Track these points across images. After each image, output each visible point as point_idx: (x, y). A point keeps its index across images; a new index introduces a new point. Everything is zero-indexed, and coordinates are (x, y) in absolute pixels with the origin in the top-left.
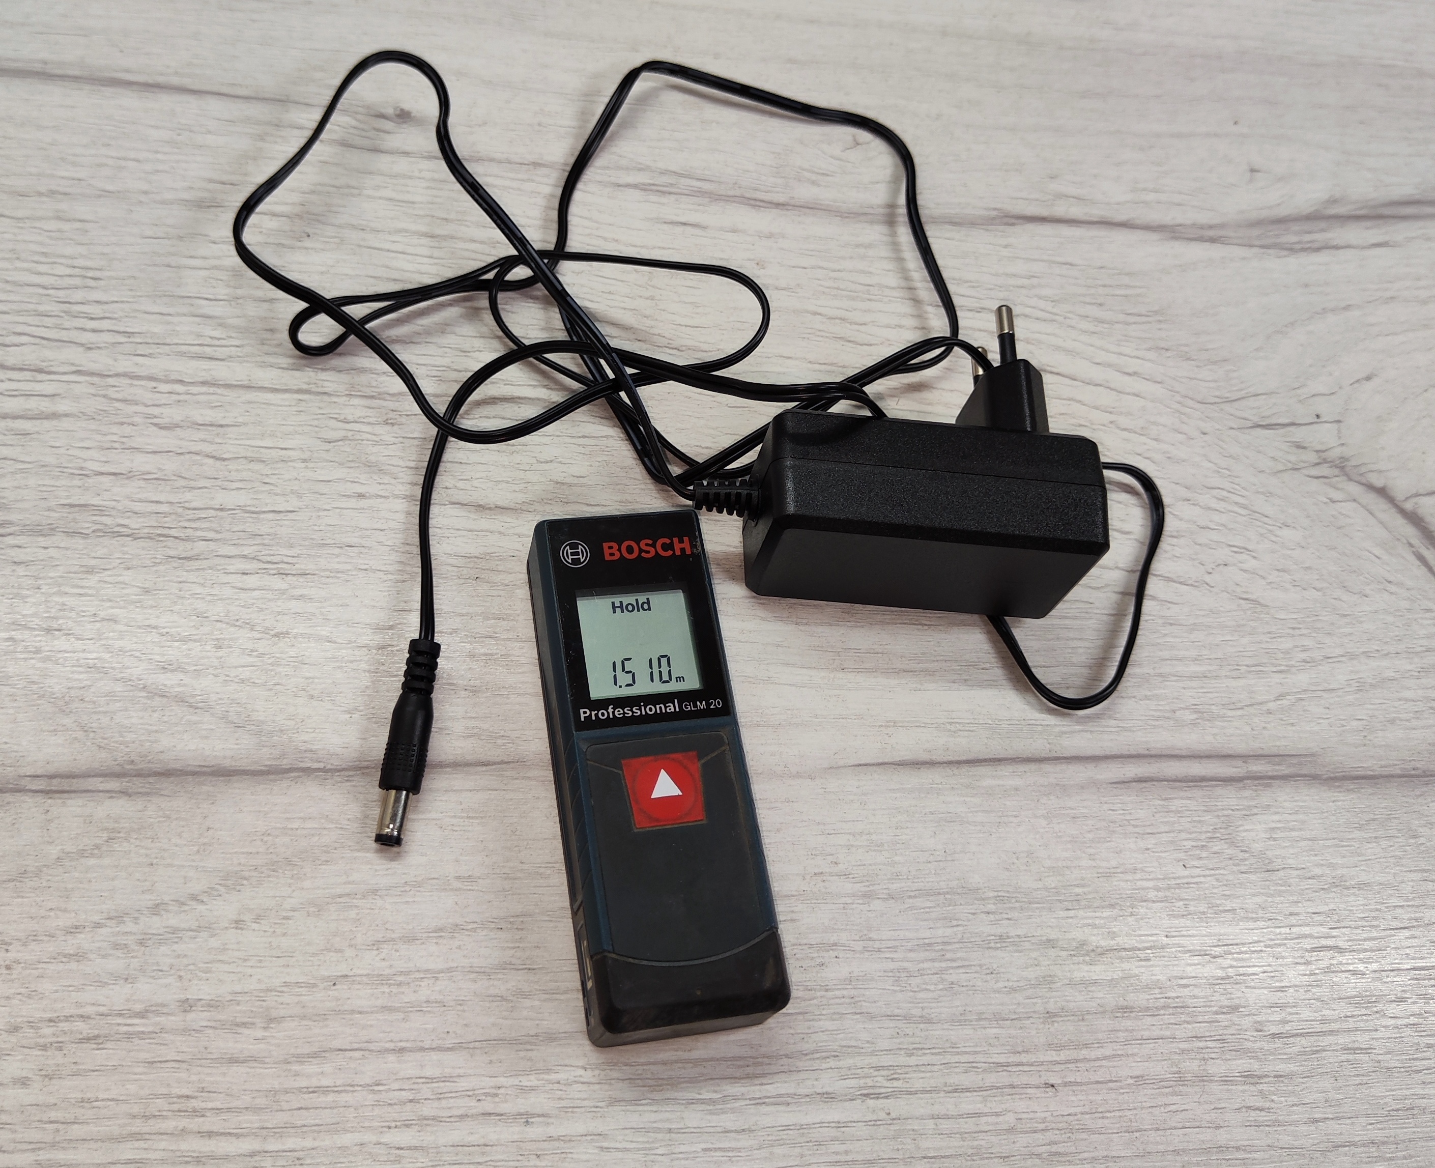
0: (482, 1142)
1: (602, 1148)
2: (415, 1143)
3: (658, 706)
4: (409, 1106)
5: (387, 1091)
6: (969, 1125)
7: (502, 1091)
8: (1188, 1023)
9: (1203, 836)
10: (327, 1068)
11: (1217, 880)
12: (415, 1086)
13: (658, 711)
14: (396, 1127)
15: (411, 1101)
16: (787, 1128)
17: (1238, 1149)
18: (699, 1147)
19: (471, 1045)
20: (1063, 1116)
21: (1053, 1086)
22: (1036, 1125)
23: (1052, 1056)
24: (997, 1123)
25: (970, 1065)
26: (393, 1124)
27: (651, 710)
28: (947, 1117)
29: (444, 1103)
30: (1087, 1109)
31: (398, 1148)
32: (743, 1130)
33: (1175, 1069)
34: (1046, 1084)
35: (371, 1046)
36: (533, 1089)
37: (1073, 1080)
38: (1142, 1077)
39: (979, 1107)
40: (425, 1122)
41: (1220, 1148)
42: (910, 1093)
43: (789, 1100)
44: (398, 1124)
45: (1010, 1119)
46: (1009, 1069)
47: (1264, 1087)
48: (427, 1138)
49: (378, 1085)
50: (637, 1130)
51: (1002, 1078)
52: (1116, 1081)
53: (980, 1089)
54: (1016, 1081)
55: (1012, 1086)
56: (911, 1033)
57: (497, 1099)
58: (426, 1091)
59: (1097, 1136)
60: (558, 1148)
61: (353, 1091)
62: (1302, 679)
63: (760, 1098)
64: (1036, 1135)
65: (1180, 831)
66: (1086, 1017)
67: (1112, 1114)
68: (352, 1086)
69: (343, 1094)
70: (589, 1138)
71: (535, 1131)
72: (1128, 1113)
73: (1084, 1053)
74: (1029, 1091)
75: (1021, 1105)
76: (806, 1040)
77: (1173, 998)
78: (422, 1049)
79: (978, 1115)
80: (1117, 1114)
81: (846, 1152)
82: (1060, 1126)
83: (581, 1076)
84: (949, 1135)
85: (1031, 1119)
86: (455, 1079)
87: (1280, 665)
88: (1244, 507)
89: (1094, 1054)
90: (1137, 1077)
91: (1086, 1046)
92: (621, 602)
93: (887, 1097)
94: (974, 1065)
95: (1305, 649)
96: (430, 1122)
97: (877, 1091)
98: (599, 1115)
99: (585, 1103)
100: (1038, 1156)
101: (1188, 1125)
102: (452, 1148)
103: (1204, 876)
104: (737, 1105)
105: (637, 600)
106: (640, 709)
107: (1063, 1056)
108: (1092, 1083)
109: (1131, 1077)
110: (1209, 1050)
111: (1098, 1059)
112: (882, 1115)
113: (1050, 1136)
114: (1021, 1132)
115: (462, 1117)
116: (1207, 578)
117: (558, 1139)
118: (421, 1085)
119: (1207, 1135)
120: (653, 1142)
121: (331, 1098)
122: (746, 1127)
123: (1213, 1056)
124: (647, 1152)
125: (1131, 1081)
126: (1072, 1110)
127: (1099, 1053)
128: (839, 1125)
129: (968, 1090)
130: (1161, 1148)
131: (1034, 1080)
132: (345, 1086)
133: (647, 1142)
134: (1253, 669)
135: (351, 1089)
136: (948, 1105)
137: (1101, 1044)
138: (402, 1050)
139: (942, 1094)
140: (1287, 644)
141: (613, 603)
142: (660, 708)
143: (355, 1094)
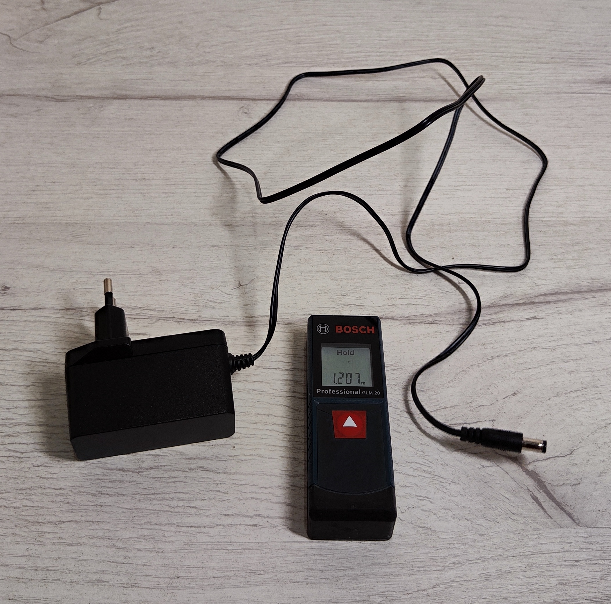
87: (439, 566)
95: (455, 556)
134: (422, 569)
140: (444, 553)
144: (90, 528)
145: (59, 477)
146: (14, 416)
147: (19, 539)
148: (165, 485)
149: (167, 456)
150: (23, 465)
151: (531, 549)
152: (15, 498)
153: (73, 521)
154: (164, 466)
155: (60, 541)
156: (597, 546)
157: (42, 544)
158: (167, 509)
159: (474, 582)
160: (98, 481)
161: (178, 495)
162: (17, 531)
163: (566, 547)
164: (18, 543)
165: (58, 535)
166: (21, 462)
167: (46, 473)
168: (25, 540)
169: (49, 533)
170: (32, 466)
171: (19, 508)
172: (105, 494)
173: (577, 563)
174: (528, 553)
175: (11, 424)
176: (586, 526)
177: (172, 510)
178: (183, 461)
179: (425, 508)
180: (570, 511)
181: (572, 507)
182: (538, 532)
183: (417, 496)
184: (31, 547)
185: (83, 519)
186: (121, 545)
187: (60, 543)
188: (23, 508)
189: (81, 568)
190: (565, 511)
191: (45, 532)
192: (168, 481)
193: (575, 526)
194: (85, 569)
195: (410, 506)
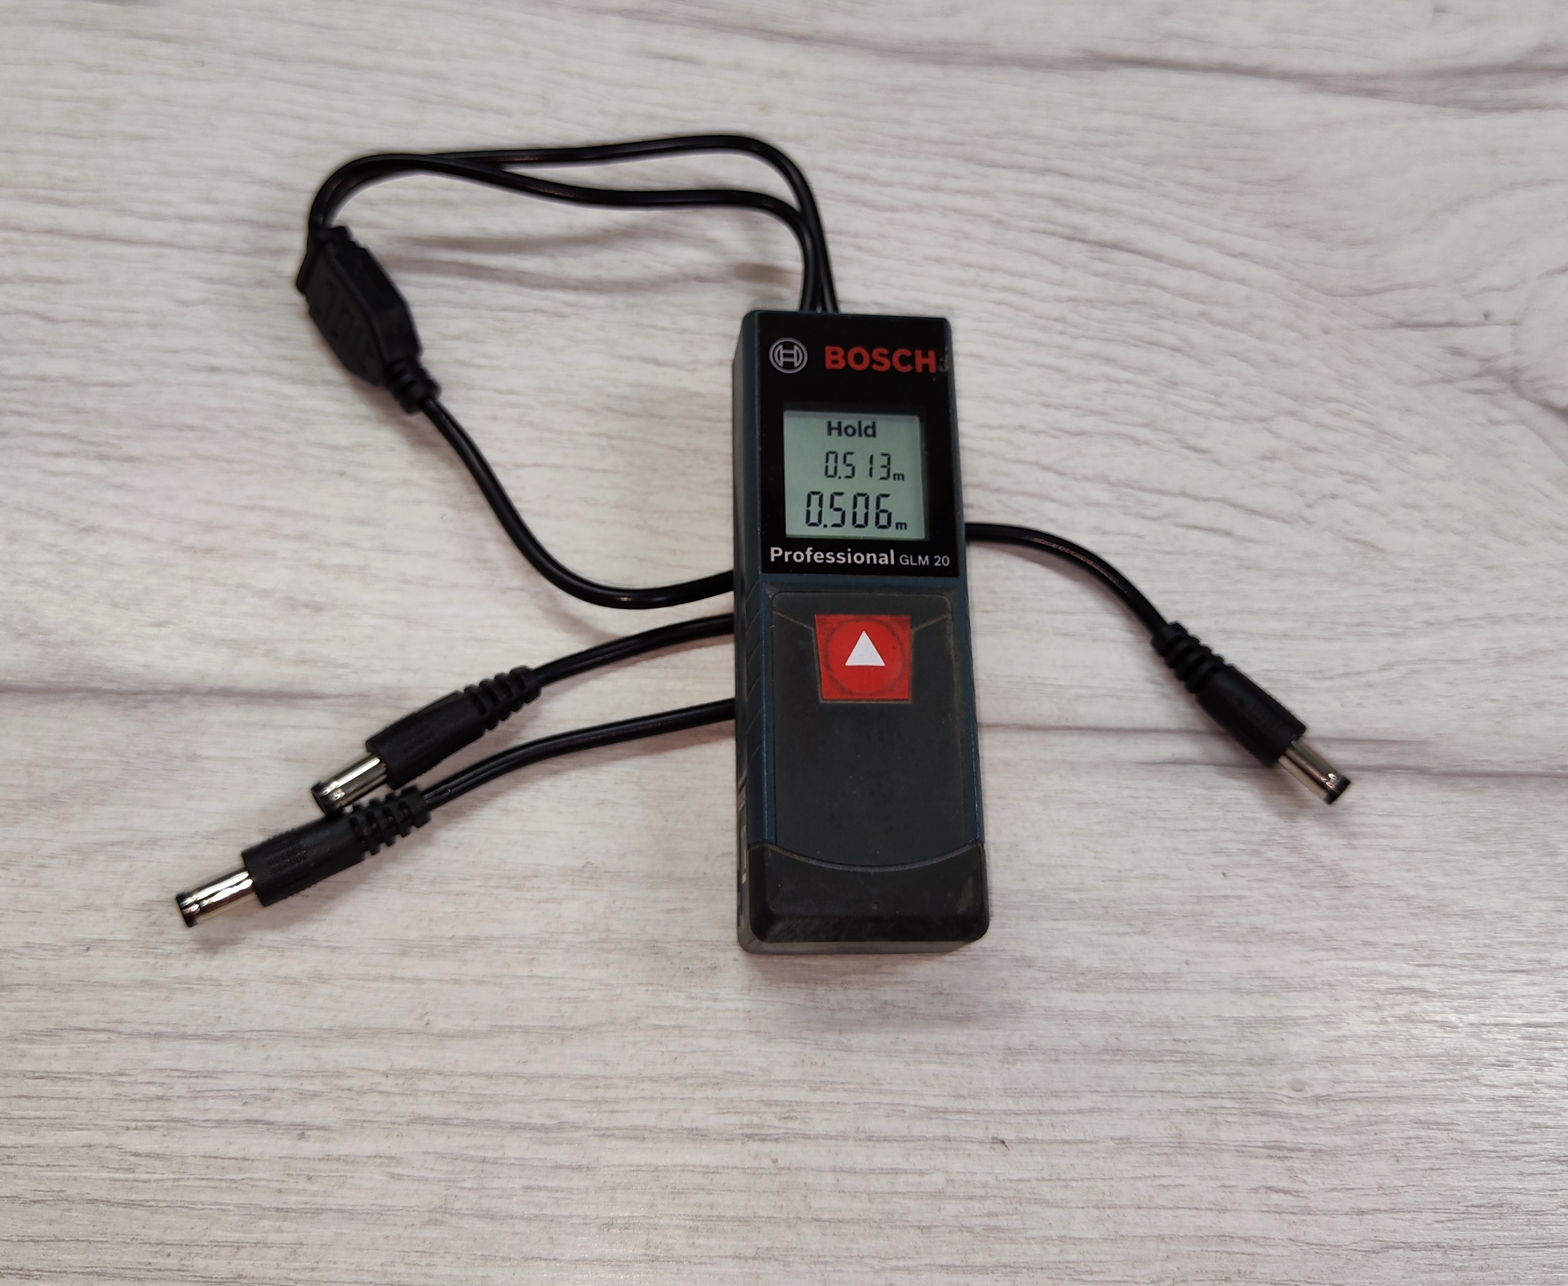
0: (241, 1155)
1: (393, 1176)
2: (157, 1148)
3: (868, 556)
4: (156, 1104)
5: (132, 1083)
6: (882, 1184)
7: (276, 1094)
8: (1201, 1074)
9: (1255, 838)
10: (62, 1050)
11: (1268, 895)
12: (168, 1080)
13: (868, 562)
14: (136, 1129)
15: (159, 1098)
16: (637, 1169)
17: (1247, 1240)
18: (518, 1184)
19: (247, 1035)
20: (1011, 1181)
21: (1003, 1142)
22: (973, 1190)
23: (1010, 1104)
24: (920, 1184)
25: (894, 1107)
26: (133, 1125)
27: (859, 558)
28: (853, 1172)
29: (200, 1104)
30: (1046, 1175)
31: (135, 1155)
32: (580, 1167)
33: (1175, 1132)
34: (993, 1138)
35: (121, 1028)
36: (315, 1095)
37: (1031, 1136)
38: (1127, 1139)
39: (901, 1163)
40: (173, 1125)
41: (1222, 1238)
42: (806, 1137)
43: (647, 1134)
44: (139, 1124)
45: (939, 1180)
46: (948, 1116)
47: (1297, 1165)
48: (172, 1145)
49: (121, 1075)
50: (441, 1156)
51: (936, 1128)
52: (1091, 1142)
53: (904, 1140)
54: (953, 1132)
55: (948, 1139)
56: (820, 1062)
57: (268, 1104)
58: (180, 1088)
59: (1054, 1210)
60: (337, 1171)
61: (90, 1080)
62: (1422, 645)
63: (608, 1129)
64: (971, 1204)
65: (1223, 830)
66: (1062, 1057)
67: (1079, 1183)
68: (90, 1074)
69: (77, 1083)
70: (378, 1161)
71: (311, 1147)
72: (1100, 1184)
73: (1053, 1103)
74: (969, 1146)
75: (956, 1164)
76: (679, 1060)
77: (1185, 1042)
78: (183, 1037)
79: (897, 1172)
80: (1086, 1183)
81: (712, 1206)
82: (1006, 1193)
83: (380, 1084)
84: (854, 1194)
85: (967, 1182)
86: (219, 1076)
87: (1392, 626)
88: (1370, 425)
89: (1063, 1105)
90: (1121, 1139)
91: (1055, 1094)
92: (840, 423)
93: (776, 1140)
94: (901, 1108)
96: (179, 1125)
97: (764, 1131)
98: (396, 1133)
99: (380, 1118)
100: (970, 1230)
101: (1181, 1204)
102: (202, 1159)
103: (1250, 889)
104: (576, 1135)
105: (860, 423)
106: (846, 557)
107: (1024, 1104)
108: (1056, 1142)
109: (1112, 1139)
110: (1223, 1111)
111: (1069, 1112)
112: (766, 1162)
113: (990, 1205)
114: (950, 1198)
115: (221, 1123)
116: (1307, 512)
117: (339, 1159)
118: (175, 1080)
119: (1207, 1220)
120: (460, 1172)
121: (58, 1087)
122: (584, 1162)
123: (1230, 1119)
124: (450, 1184)
125: (1111, 1143)
126: (1026, 1175)
127: (1073, 1104)
128: (708, 1171)
129: (886, 1139)
130: (1140, 1232)
131: (979, 1133)
132: (81, 1073)
133: (452, 1172)
135: (88, 1077)
136: (857, 1156)
137: (1076, 1094)
138: (157, 1036)
139: (851, 1142)
141: (829, 423)
142: (872, 558)
143: (92, 1084)
183: (1344, 473)
195: (1328, 492)
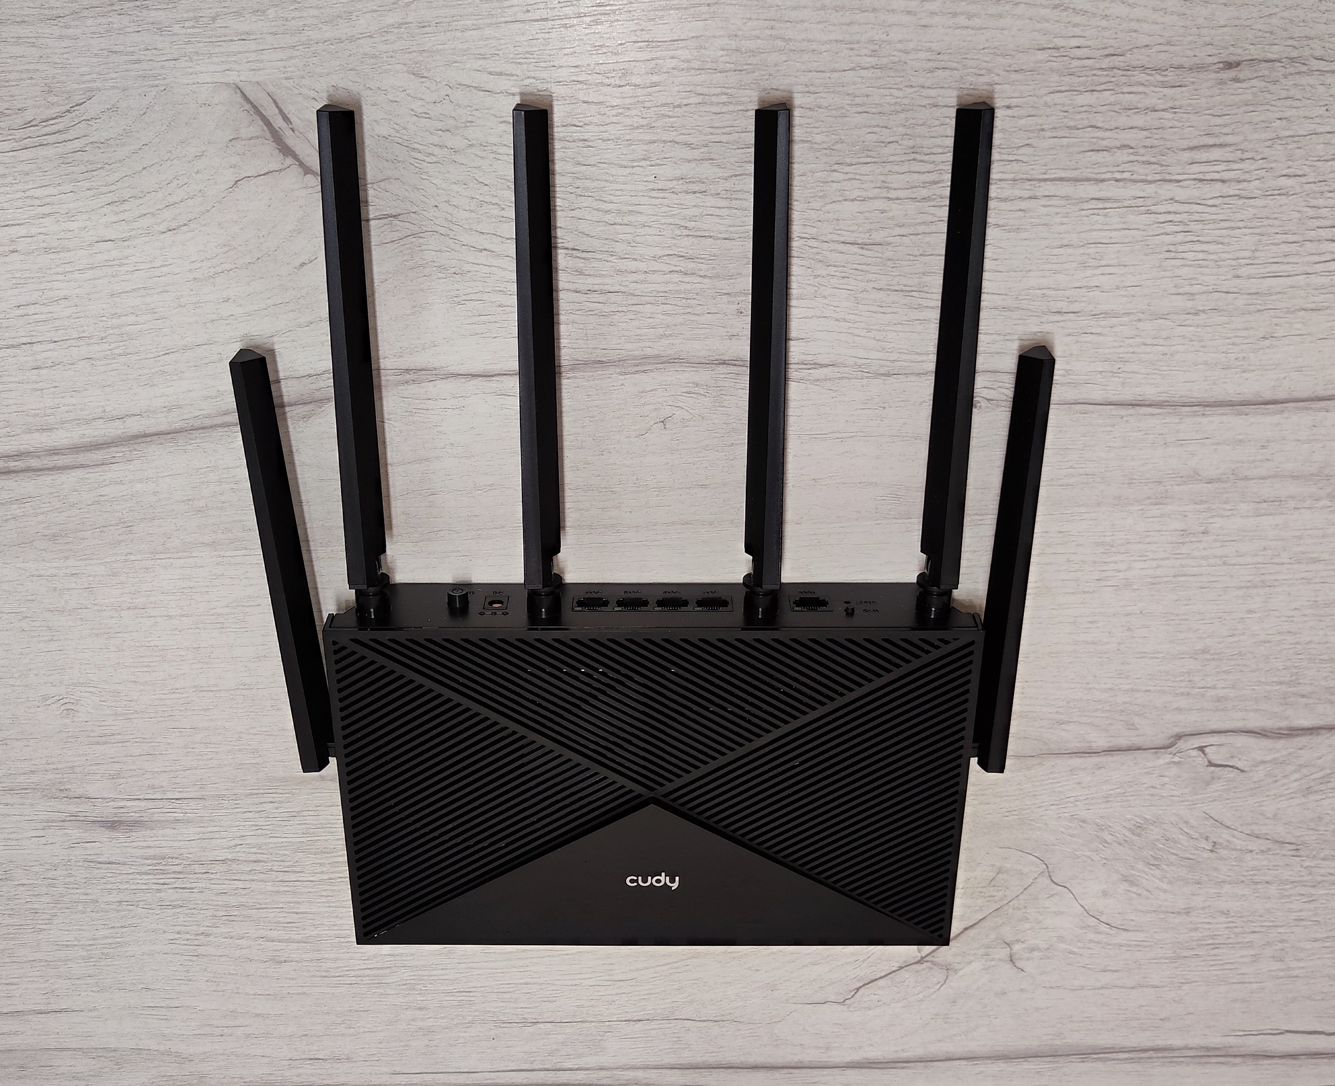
144: (819, 63)
145: (865, 129)
146: (932, 210)
147: (899, 46)
148: (736, 123)
149: (736, 162)
150: (911, 143)
151: (296, 53)
152: (912, 98)
153: (840, 71)
154: (738, 148)
155: (852, 46)
156: (216, 60)
157: (871, 41)
158: (729, 91)
159: (365, 10)
160: (817, 125)
161: (718, 110)
162: (904, 57)
163: (253, 57)
164: (900, 41)
165: (855, 52)
166: (914, 147)
167: (881, 134)
168: (893, 45)
169: (866, 55)
170: (900, 142)
171: (906, 86)
172: (807, 108)
173: (243, 37)
174: (299, 47)
175: (934, 200)
176: (227, 85)
177: (724, 90)
178: (716, 157)
179: (420, 103)
180: (244, 103)
181: (242, 109)
182: (285, 75)
183: (429, 118)
184: (884, 37)
185: (828, 75)
186: (780, 43)
187: (851, 43)
188: (901, 86)
189: (822, 12)
190: (251, 103)
191: (871, 56)
192: (732, 128)
193: (241, 85)
194: (818, 12)
195: (439, 105)
